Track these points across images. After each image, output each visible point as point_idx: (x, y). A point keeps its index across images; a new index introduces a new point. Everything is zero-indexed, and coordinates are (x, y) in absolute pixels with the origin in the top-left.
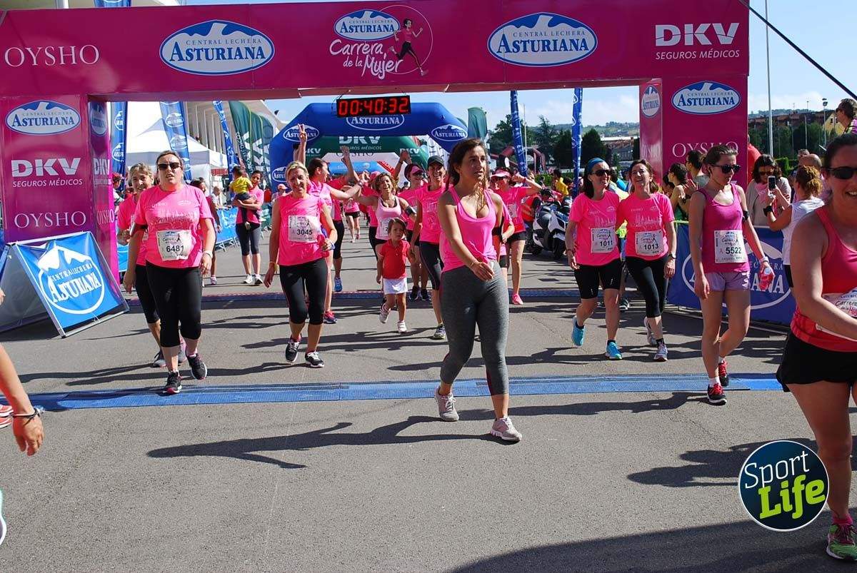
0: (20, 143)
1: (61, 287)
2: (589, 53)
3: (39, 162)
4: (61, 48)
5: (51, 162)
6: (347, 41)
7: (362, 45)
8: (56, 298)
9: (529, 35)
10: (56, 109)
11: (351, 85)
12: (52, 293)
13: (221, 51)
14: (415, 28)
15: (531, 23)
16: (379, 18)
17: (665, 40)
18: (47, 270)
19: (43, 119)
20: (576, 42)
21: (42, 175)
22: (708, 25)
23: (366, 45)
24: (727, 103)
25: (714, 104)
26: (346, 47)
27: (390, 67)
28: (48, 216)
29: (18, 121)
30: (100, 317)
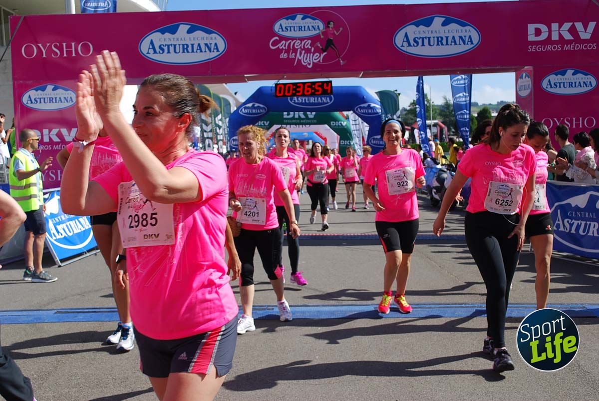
0: (32, 117)
1: (60, 227)
2: (475, 46)
3: (46, 131)
4: (64, 44)
5: (55, 131)
6: (282, 38)
7: (294, 41)
8: (55, 236)
9: (427, 32)
10: (60, 91)
11: (285, 72)
12: (52, 232)
13: (185, 46)
14: (336, 28)
15: (428, 23)
16: (308, 20)
17: (536, 36)
18: (49, 214)
19: (50, 98)
20: (464, 38)
21: (48, 141)
22: (571, 24)
23: (299, 41)
24: (587, 86)
25: (575, 86)
26: (281, 44)
27: (317, 58)
28: (52, 173)
29: (31, 100)
30: (89, 251)
